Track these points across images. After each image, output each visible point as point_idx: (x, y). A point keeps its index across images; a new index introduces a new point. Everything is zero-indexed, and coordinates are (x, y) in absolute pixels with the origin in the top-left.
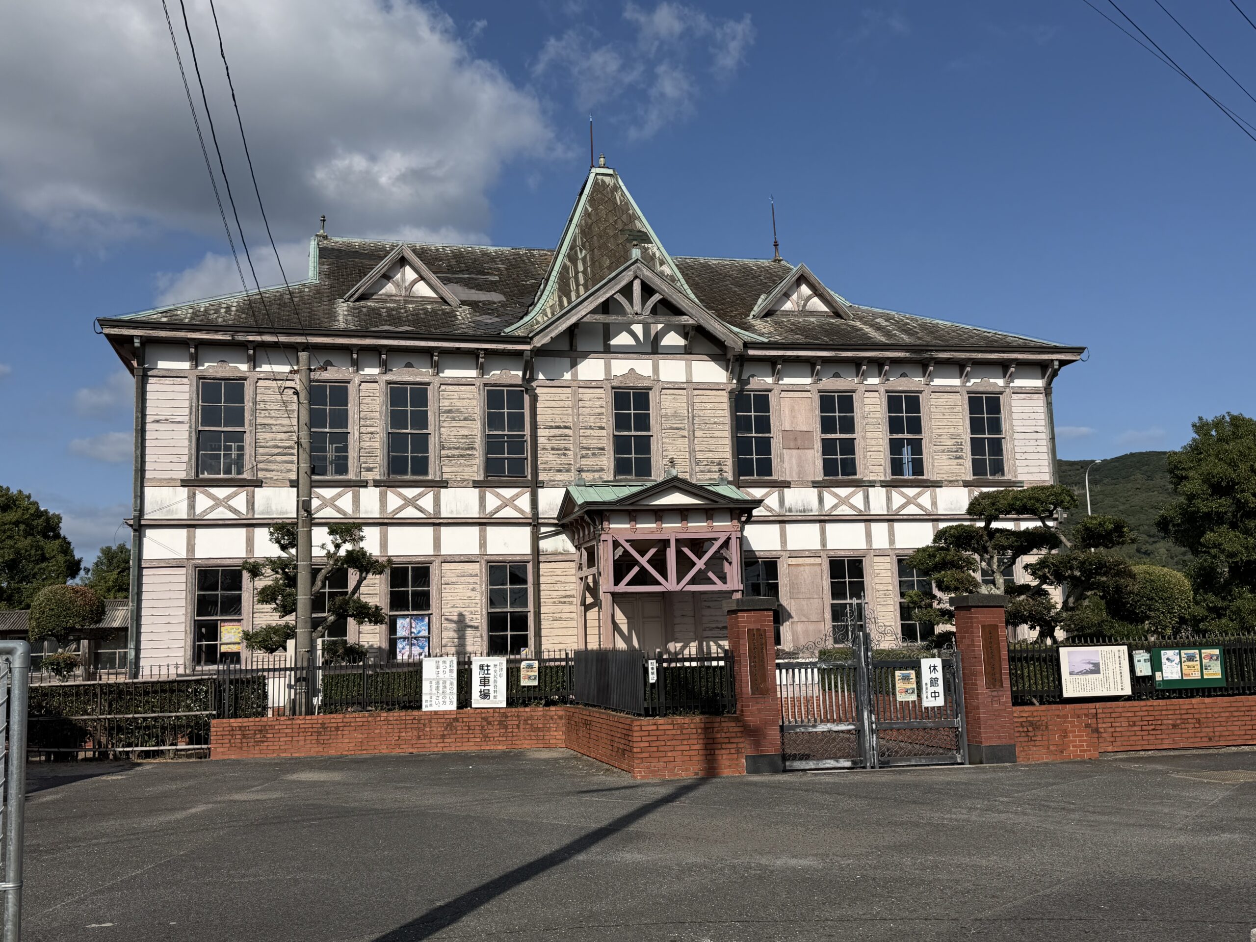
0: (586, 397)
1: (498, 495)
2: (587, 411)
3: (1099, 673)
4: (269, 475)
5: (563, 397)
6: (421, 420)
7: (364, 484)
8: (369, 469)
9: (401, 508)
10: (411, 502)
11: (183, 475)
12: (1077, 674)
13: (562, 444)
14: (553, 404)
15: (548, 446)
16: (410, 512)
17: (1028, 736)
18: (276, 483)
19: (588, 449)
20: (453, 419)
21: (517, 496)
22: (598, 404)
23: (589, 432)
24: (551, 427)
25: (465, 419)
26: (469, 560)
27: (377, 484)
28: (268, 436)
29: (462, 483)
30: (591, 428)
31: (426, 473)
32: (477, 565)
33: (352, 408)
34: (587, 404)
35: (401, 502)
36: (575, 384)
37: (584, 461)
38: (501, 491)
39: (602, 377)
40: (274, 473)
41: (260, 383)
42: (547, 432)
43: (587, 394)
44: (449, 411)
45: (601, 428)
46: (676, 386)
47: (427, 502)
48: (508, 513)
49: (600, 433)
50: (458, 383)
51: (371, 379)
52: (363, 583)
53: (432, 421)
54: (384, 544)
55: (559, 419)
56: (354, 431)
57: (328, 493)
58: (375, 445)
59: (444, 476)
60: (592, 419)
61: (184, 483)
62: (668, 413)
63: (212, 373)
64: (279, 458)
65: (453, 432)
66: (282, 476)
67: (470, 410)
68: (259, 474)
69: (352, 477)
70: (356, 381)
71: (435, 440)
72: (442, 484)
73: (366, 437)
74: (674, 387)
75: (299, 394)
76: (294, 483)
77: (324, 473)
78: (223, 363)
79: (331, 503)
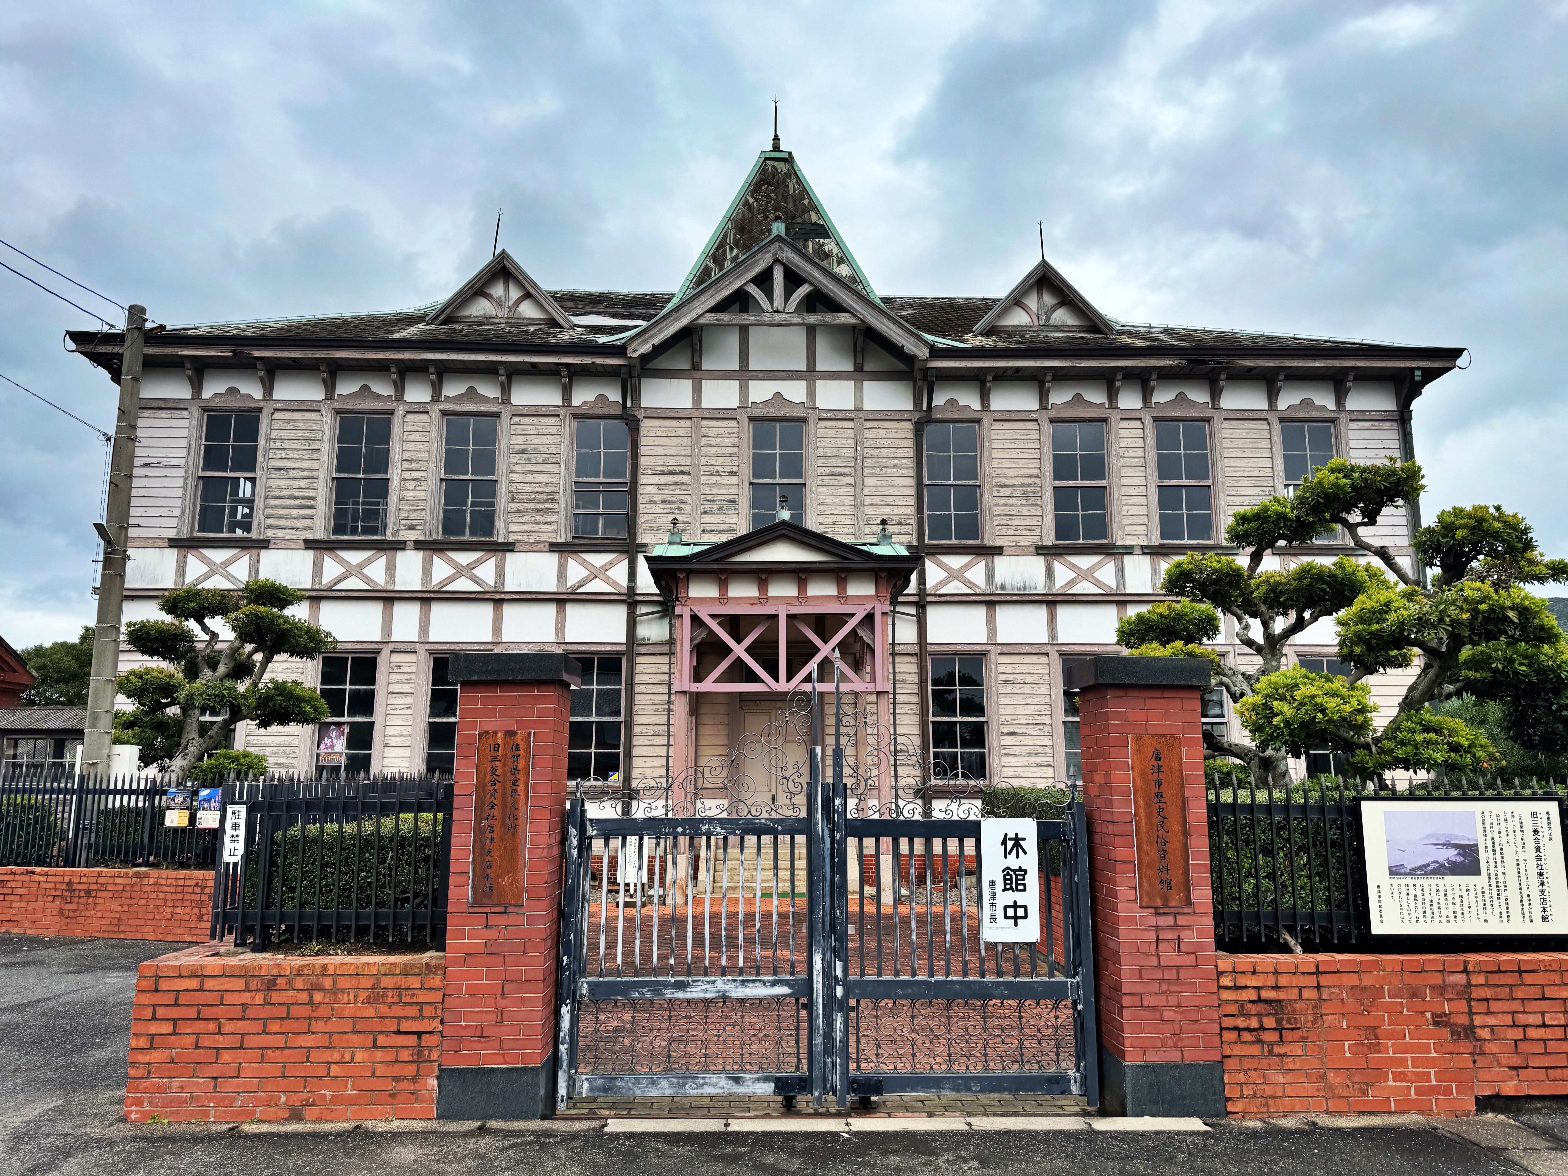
0: (713, 432)
1: (584, 563)
2: (713, 451)
3: (1478, 872)
4: (280, 533)
5: (681, 431)
6: (487, 462)
7: (400, 546)
8: (411, 528)
9: (451, 579)
10: (466, 571)
11: (172, 534)
12: (1413, 872)
13: (677, 494)
14: (666, 441)
15: (658, 498)
16: (463, 584)
17: (1259, 1041)
18: (287, 545)
19: (713, 502)
20: (529, 462)
21: (611, 564)
22: (728, 441)
23: (714, 479)
24: (663, 473)
25: (545, 462)
26: (539, 650)
27: (419, 545)
28: (283, 483)
29: (536, 547)
30: (717, 474)
31: (490, 531)
33: (395, 447)
34: (713, 441)
35: (451, 571)
36: (697, 413)
37: (706, 518)
38: (590, 557)
39: (735, 404)
40: (287, 531)
41: (277, 415)
42: (655, 479)
43: (713, 428)
44: (523, 452)
45: (732, 473)
46: (840, 416)
47: (487, 572)
48: (597, 586)
49: (733, 480)
50: (537, 413)
51: (421, 410)
52: (394, 677)
53: (501, 465)
54: (424, 627)
55: (671, 461)
56: (395, 475)
57: (354, 557)
58: (421, 495)
59: (512, 538)
60: (720, 461)
61: (174, 543)
62: (829, 452)
63: (218, 403)
64: (295, 512)
65: (530, 478)
66: (296, 535)
67: (552, 449)
68: (270, 533)
69: (389, 537)
70: (400, 410)
71: (502, 489)
72: (508, 547)
73: (410, 485)
74: (836, 417)
75: (327, 428)
76: (310, 544)
77: (354, 531)
78: (233, 391)
79: (358, 570)
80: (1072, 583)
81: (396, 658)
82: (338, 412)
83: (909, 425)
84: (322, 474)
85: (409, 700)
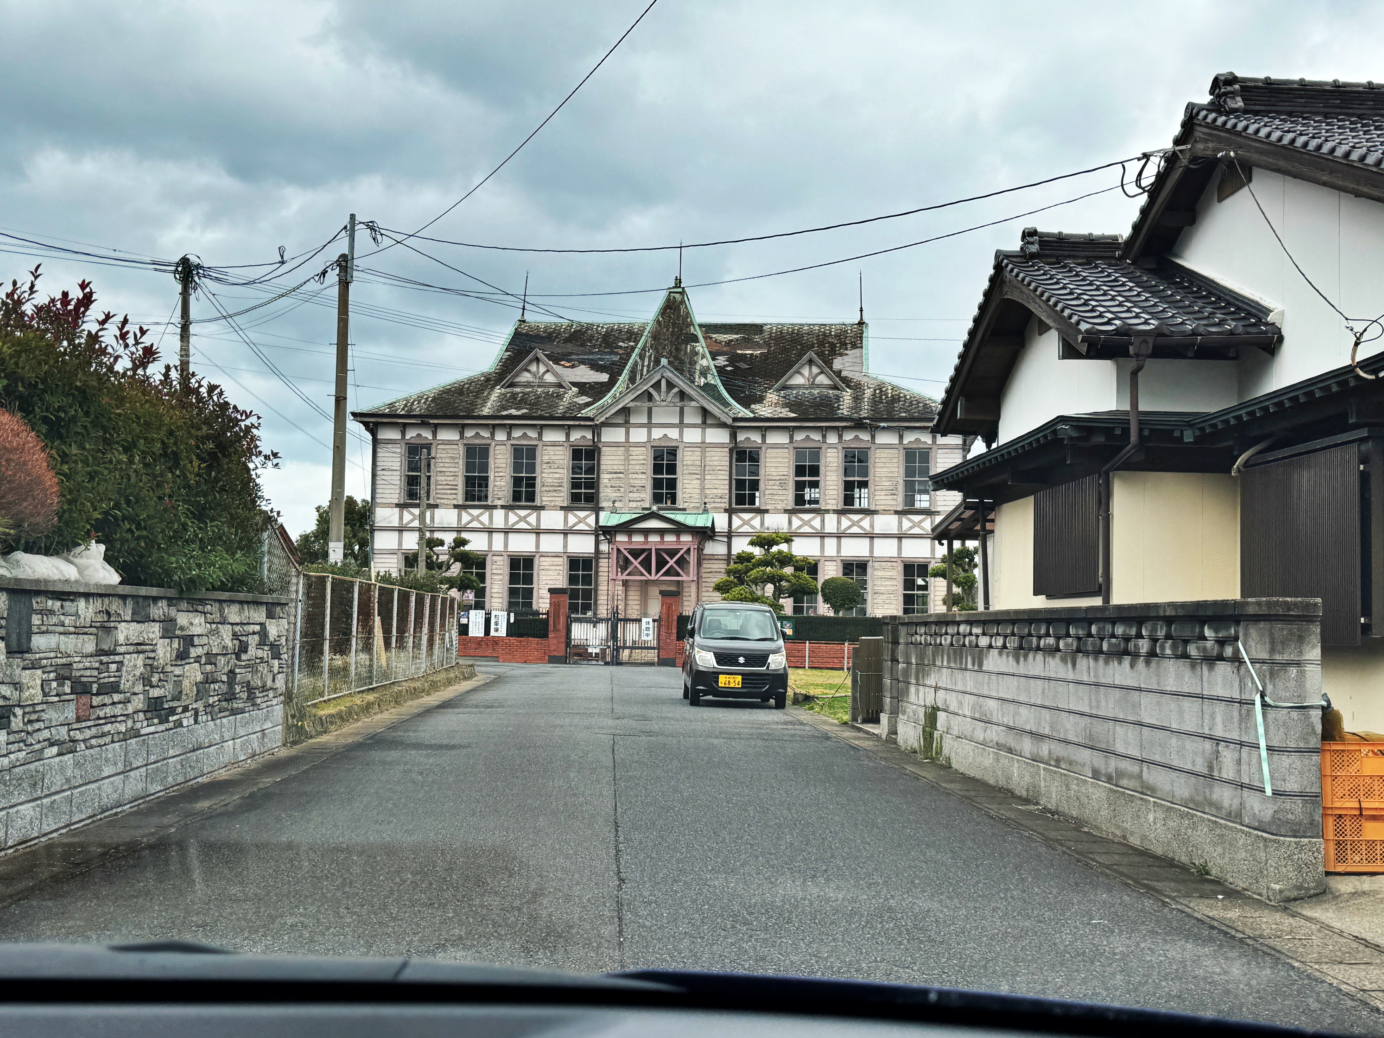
0: (634, 453)
1: (576, 516)
2: (634, 462)
4: (442, 501)
5: (620, 453)
6: (532, 468)
7: (495, 507)
8: (499, 499)
9: (517, 523)
10: (523, 519)
11: (396, 501)
13: (617, 483)
14: (613, 458)
15: (609, 485)
16: (522, 525)
18: (446, 506)
19: (635, 487)
20: (550, 467)
21: (588, 516)
22: (641, 457)
23: (635, 476)
24: (611, 473)
25: (558, 468)
26: (556, 555)
27: (503, 507)
28: (443, 478)
29: (554, 508)
30: (636, 473)
31: (533, 500)
32: (561, 559)
33: (491, 461)
34: (635, 457)
35: (517, 519)
36: (627, 444)
37: (631, 495)
38: (578, 513)
39: (645, 440)
40: (446, 500)
41: (439, 447)
42: (608, 476)
43: (635, 451)
44: (548, 463)
45: (643, 473)
46: (695, 445)
47: (532, 519)
48: (581, 527)
49: (644, 476)
50: (554, 444)
51: (502, 443)
52: (494, 567)
53: (538, 469)
54: (506, 545)
55: (615, 467)
56: (491, 475)
57: (475, 512)
58: (503, 484)
59: (544, 503)
60: (638, 467)
61: (397, 505)
62: (689, 463)
63: (413, 441)
64: (449, 492)
65: (551, 475)
66: (449, 502)
67: (561, 462)
68: (438, 501)
69: (489, 503)
70: (493, 444)
71: (538, 482)
72: (542, 508)
73: (498, 479)
74: (692, 445)
75: (461, 453)
76: (456, 506)
77: (474, 500)
78: (419, 435)
79: (476, 518)
80: (800, 527)
81: (495, 558)
82: (465, 445)
83: (727, 450)
84: (460, 474)
85: (501, 577)
